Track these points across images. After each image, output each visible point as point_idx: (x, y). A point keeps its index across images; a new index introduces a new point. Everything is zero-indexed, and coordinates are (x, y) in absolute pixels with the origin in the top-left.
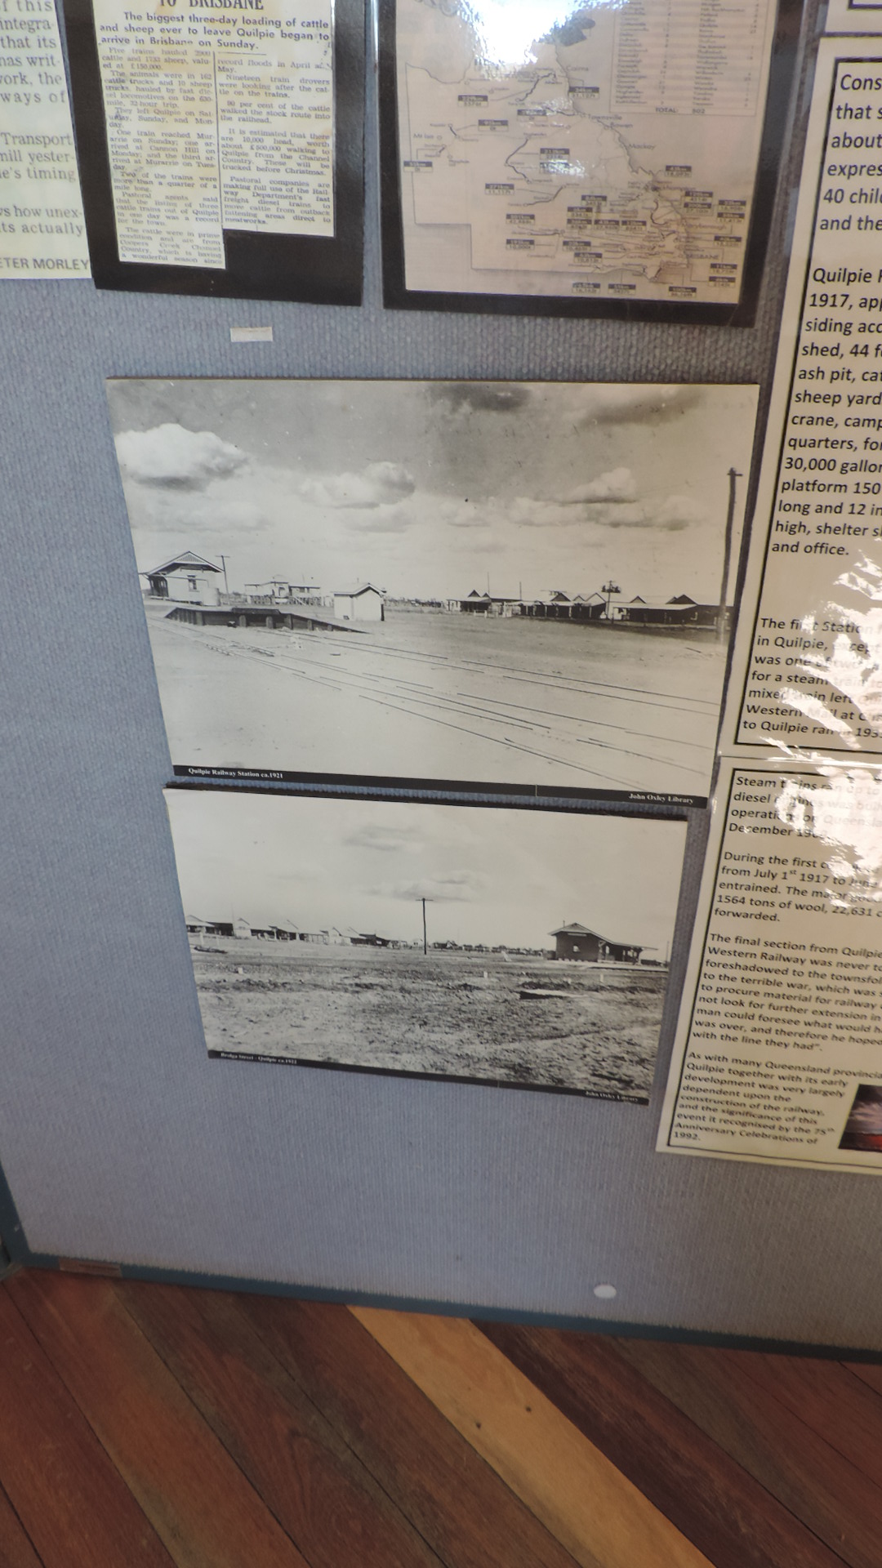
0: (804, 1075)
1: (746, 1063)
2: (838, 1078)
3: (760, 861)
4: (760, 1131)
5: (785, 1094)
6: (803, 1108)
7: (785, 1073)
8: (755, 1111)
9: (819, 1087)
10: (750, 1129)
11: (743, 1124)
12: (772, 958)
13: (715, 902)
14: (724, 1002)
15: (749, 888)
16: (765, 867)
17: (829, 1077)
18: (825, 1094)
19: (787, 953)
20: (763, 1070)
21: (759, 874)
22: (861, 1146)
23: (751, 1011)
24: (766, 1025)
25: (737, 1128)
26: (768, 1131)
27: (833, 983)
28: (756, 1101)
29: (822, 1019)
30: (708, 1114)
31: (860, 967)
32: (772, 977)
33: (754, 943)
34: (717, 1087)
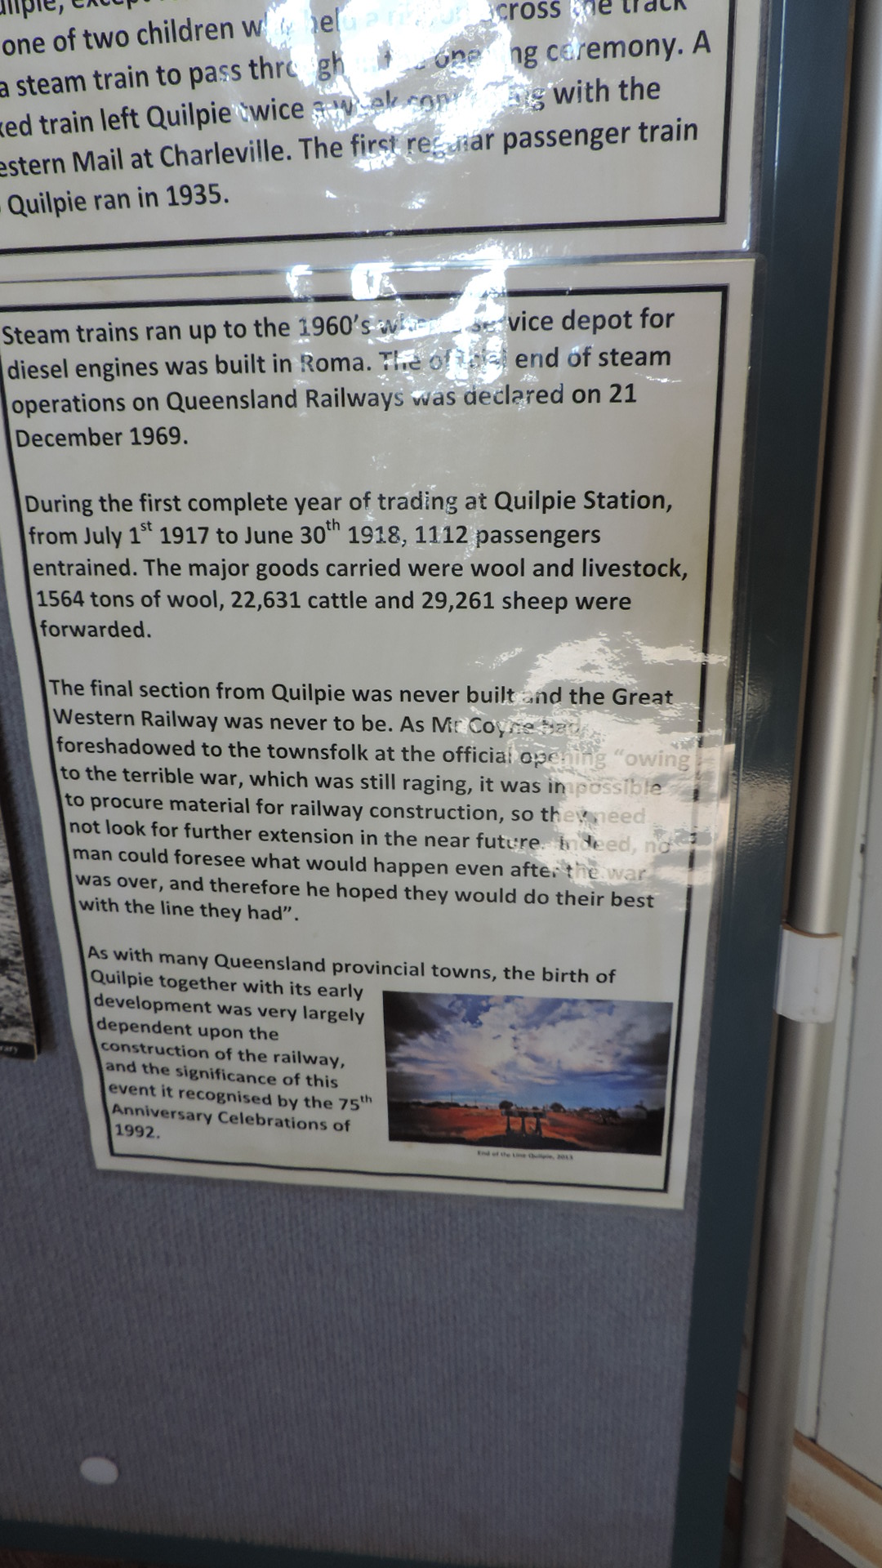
0: (285, 978)
1: (182, 960)
2: (342, 980)
3: (86, 508)
4: (250, 1110)
5: (267, 1024)
6: (306, 1053)
7: (254, 976)
8: (227, 1066)
9: (316, 1003)
10: (233, 1108)
11: (220, 1098)
12: (161, 722)
13: (37, 610)
14: (112, 829)
15: (82, 571)
16: (100, 521)
17: (327, 979)
18: (332, 1017)
19: (185, 707)
20: (215, 973)
21: (91, 538)
22: (425, 1130)
23: (160, 844)
24: (191, 873)
25: (212, 1108)
26: (265, 1111)
27: (279, 766)
28: (222, 1043)
29: (282, 850)
30: (157, 1081)
31: (311, 724)
32: (171, 762)
33: (124, 691)
34: (150, 1018)
